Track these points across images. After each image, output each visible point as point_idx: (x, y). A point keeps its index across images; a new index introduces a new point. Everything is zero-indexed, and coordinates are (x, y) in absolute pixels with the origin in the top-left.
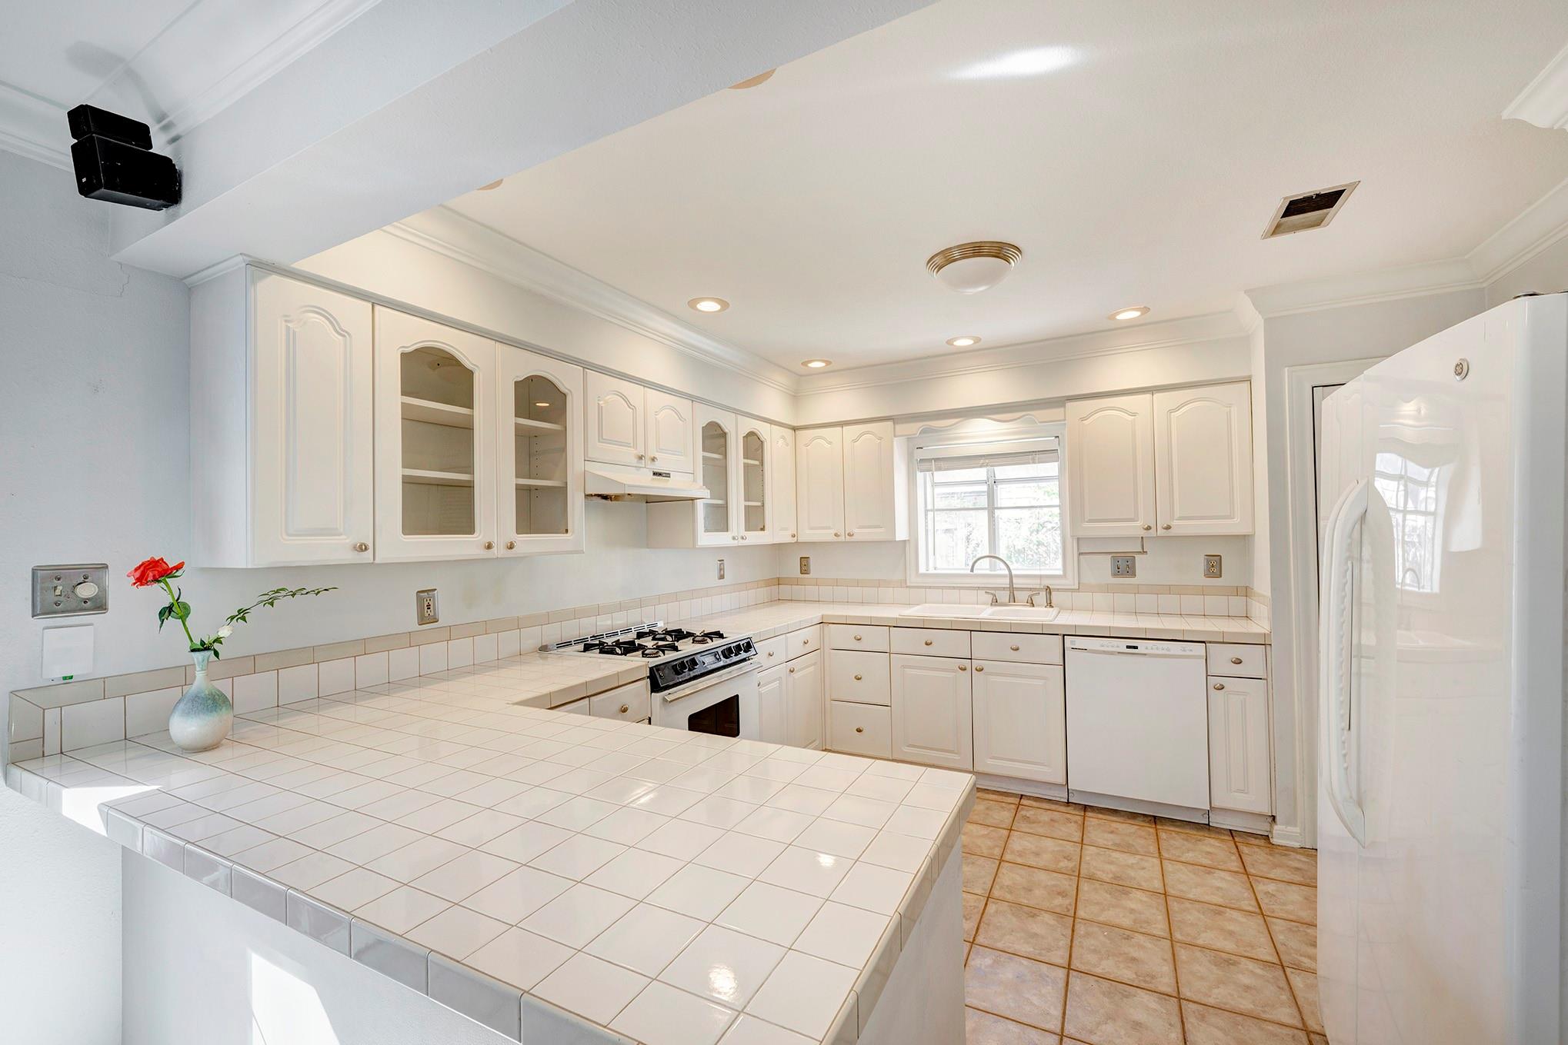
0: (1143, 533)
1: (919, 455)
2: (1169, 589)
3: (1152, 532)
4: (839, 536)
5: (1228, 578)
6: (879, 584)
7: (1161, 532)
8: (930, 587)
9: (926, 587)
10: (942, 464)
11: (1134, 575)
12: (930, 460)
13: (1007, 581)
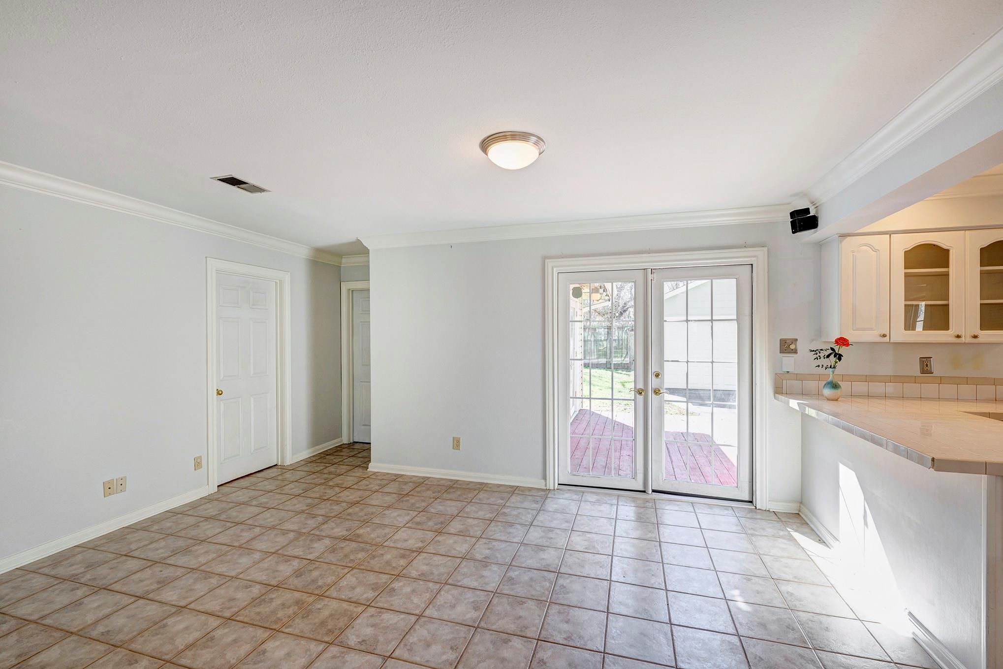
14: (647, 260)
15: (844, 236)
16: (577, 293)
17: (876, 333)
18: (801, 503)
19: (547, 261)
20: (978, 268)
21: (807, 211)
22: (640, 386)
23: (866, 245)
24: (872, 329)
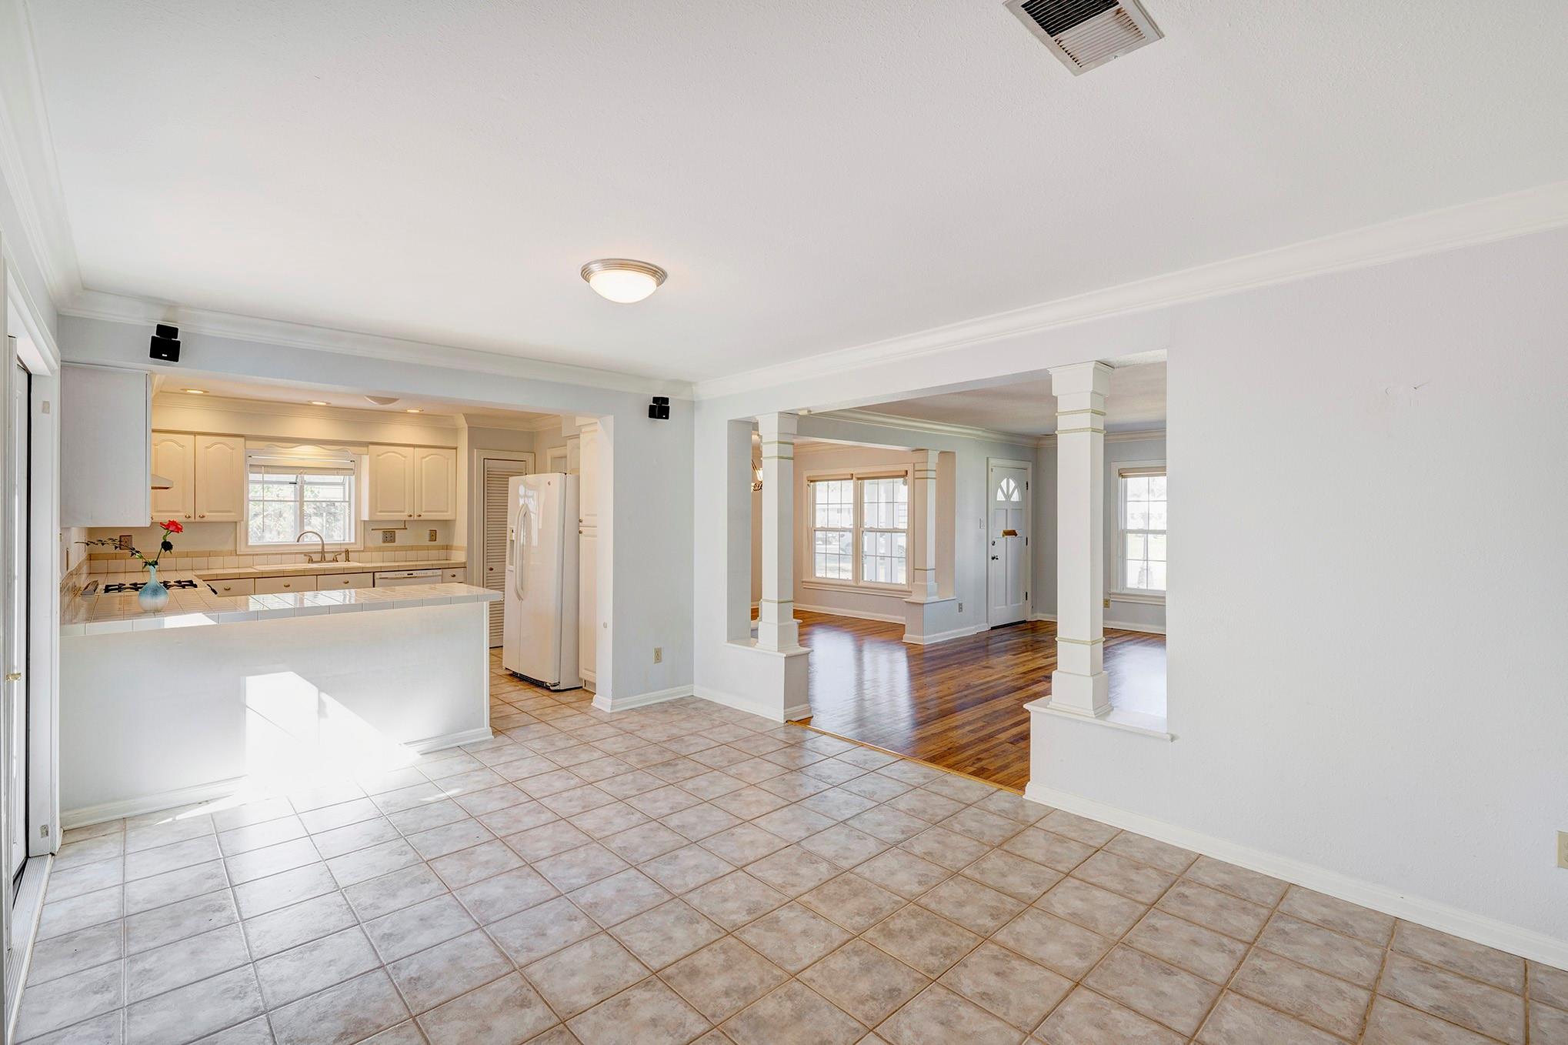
0: (408, 518)
1: (251, 461)
2: (412, 548)
3: (412, 518)
4: (189, 517)
5: (439, 541)
6: (209, 554)
7: (416, 518)
8: (257, 555)
9: (253, 555)
10: (270, 470)
11: (394, 542)
12: (261, 466)
13: (320, 547)
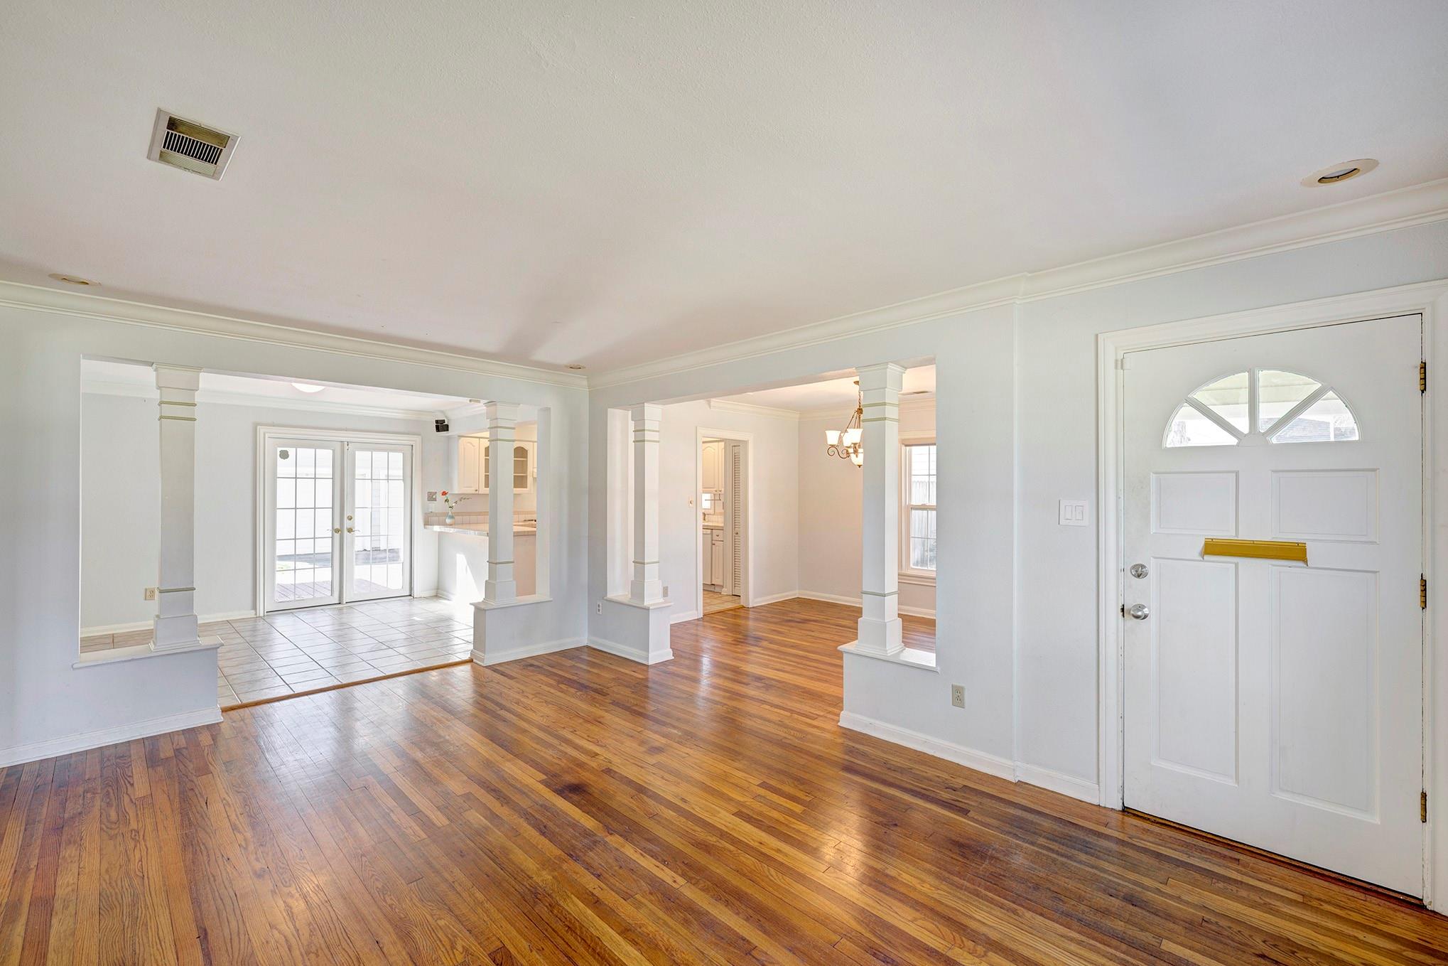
14: (344, 436)
15: (460, 436)
16: (284, 455)
17: (474, 489)
18: (438, 589)
19: (258, 427)
20: (513, 459)
21: (444, 421)
22: (337, 526)
23: (469, 443)
24: (471, 487)
